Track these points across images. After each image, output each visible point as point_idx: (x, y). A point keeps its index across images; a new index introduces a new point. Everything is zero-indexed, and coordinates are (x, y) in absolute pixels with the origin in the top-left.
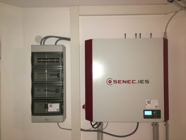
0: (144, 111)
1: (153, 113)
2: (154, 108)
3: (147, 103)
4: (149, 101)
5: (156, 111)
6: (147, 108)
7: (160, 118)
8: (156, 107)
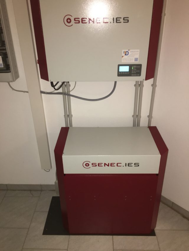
0: (119, 66)
1: (130, 69)
2: (133, 62)
3: (123, 55)
4: (126, 52)
5: (134, 66)
6: (123, 62)
7: (140, 75)
8: (136, 60)
